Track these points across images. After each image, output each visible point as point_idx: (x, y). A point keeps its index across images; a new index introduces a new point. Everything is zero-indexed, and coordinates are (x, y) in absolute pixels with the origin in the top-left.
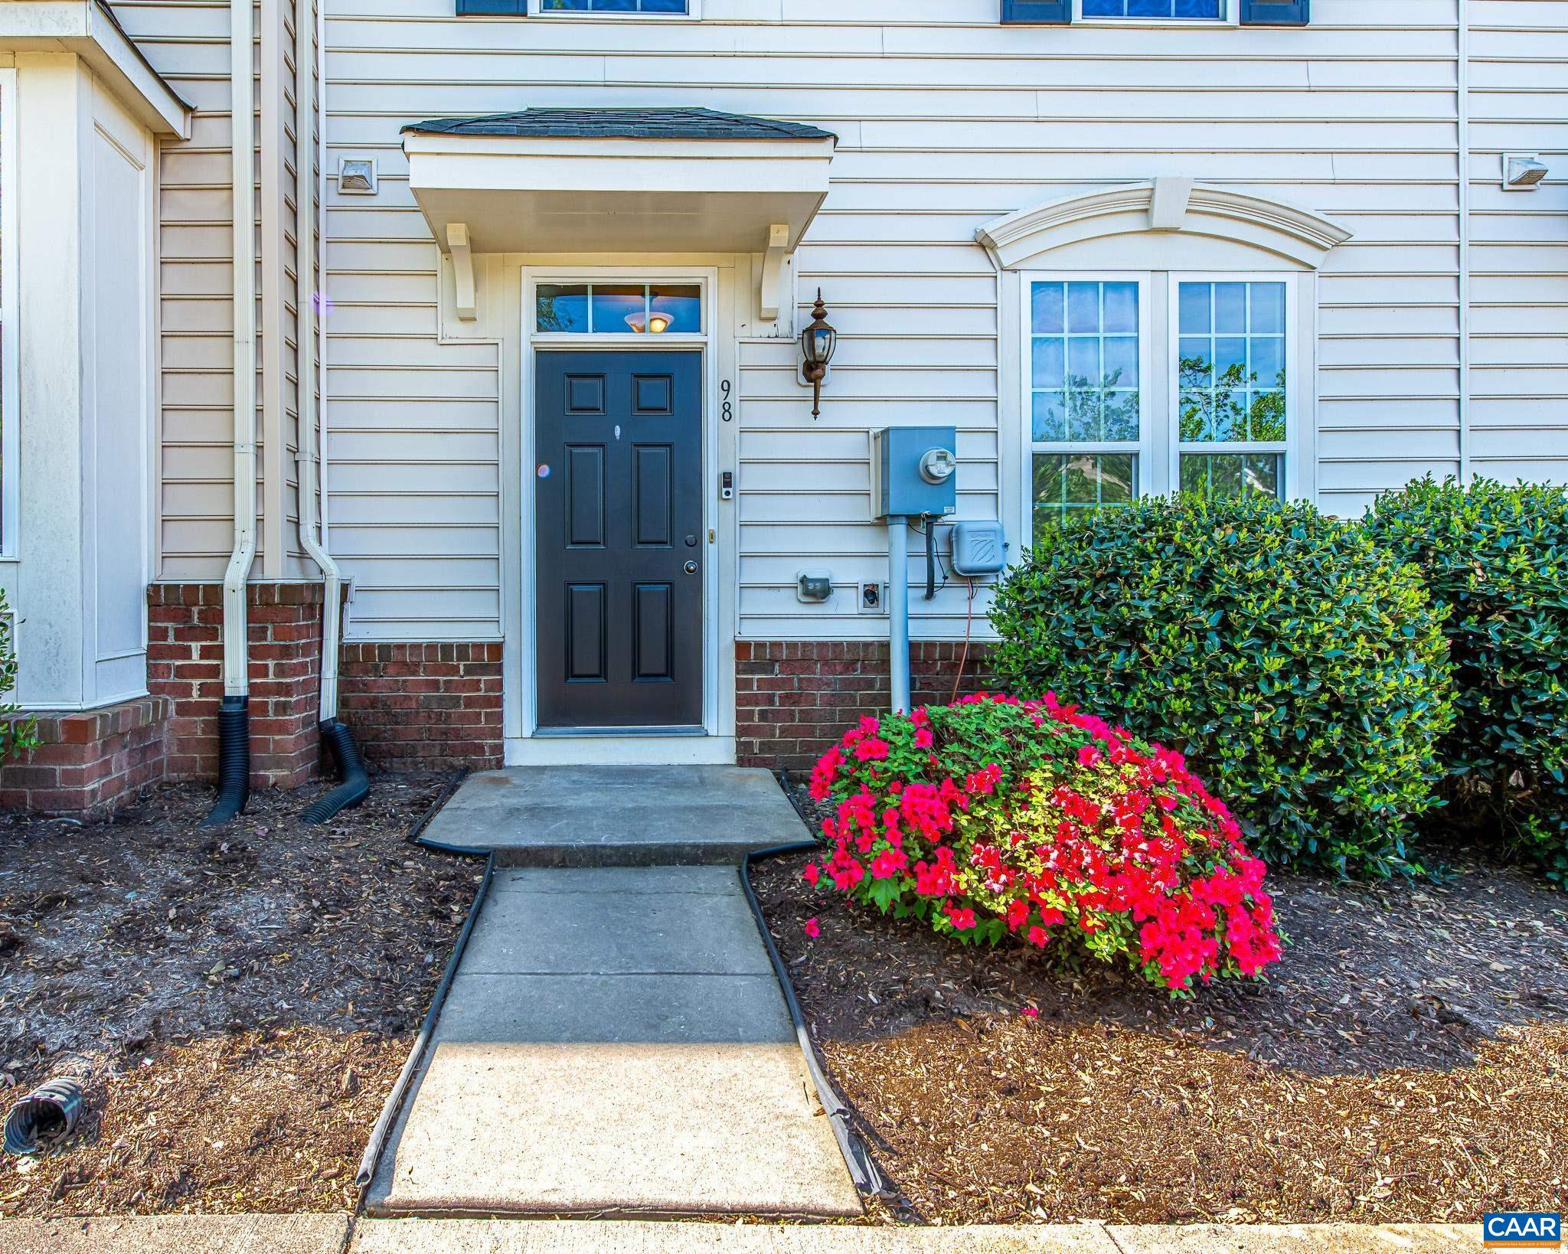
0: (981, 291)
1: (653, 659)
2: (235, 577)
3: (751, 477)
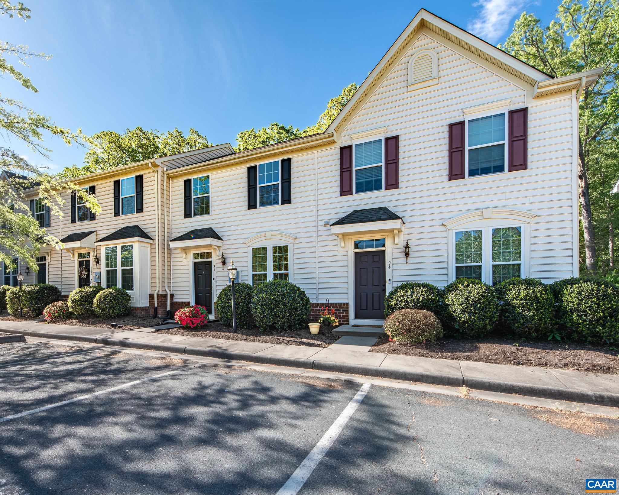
2: (155, 293)
3: (218, 279)
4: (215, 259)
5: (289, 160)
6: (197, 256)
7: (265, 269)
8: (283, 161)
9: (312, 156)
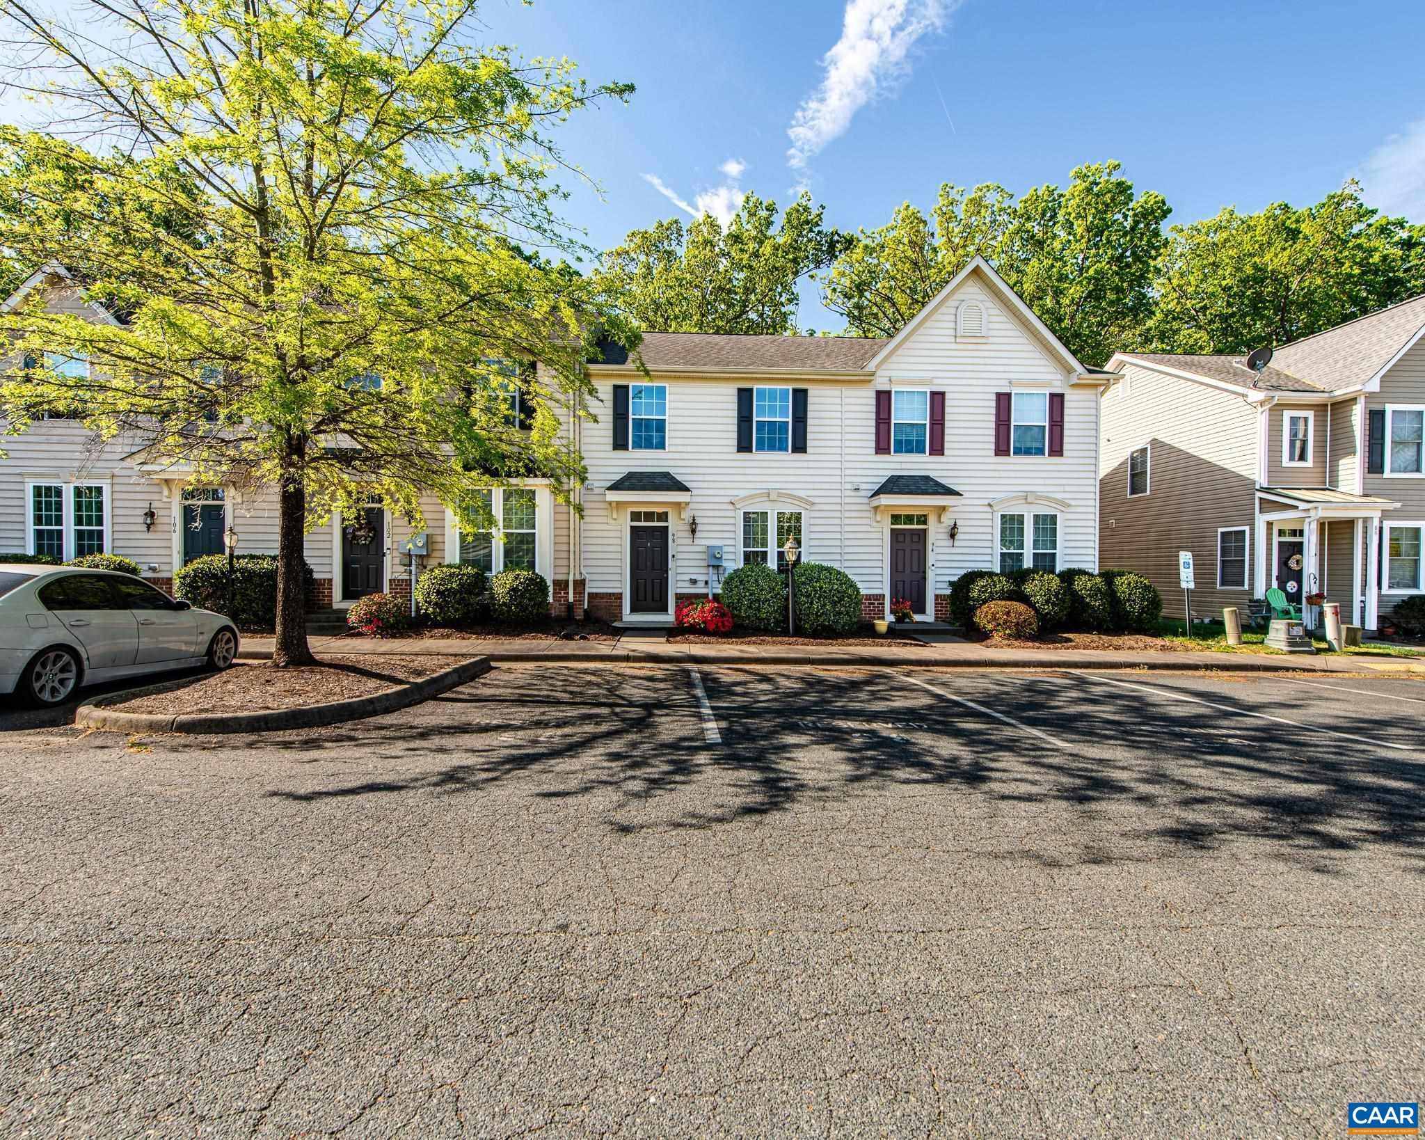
0: (731, 514)
1: (657, 596)
2: (571, 578)
3: (678, 556)
4: (675, 525)
5: (805, 391)
6: (636, 516)
7: (765, 544)
8: (795, 391)
9: (837, 393)
